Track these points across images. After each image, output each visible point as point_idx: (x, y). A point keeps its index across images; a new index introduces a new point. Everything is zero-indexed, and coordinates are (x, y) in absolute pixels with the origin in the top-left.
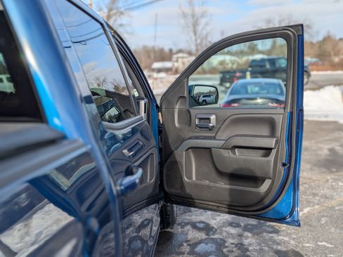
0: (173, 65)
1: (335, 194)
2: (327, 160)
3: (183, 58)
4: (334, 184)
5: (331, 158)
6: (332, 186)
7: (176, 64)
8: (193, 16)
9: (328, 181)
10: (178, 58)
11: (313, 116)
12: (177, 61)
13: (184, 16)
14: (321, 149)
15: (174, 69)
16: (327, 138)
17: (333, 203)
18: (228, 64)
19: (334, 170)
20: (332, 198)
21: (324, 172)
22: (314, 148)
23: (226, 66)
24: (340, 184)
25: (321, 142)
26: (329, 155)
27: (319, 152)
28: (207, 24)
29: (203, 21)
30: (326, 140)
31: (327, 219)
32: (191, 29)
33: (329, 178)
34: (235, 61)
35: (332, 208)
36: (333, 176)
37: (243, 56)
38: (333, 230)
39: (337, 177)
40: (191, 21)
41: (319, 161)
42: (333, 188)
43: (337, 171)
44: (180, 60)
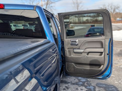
0: (70, 21)
1: (119, 63)
2: (118, 53)
3: (73, 18)
4: (119, 60)
5: (120, 53)
6: (118, 61)
7: (71, 20)
8: (77, 3)
9: (117, 59)
10: (71, 18)
11: (117, 39)
12: (71, 19)
13: (74, 3)
14: (117, 50)
15: (70, 22)
16: (120, 46)
17: (118, 65)
18: (89, 20)
19: (120, 56)
20: (118, 64)
21: (117, 57)
22: (115, 50)
23: (89, 21)
24: (121, 60)
25: (118, 48)
26: (120, 52)
27: (117, 51)
28: (82, 6)
29: (80, 5)
30: (120, 47)
31: (115, 69)
32: (76, 8)
33: (118, 58)
34: (92, 19)
35: (117, 67)
36: (119, 58)
37: (95, 18)
38: (116, 72)
39: (120, 58)
40: (76, 5)
41: (116, 53)
42: (119, 61)
43: (121, 57)
44: (72, 19)
